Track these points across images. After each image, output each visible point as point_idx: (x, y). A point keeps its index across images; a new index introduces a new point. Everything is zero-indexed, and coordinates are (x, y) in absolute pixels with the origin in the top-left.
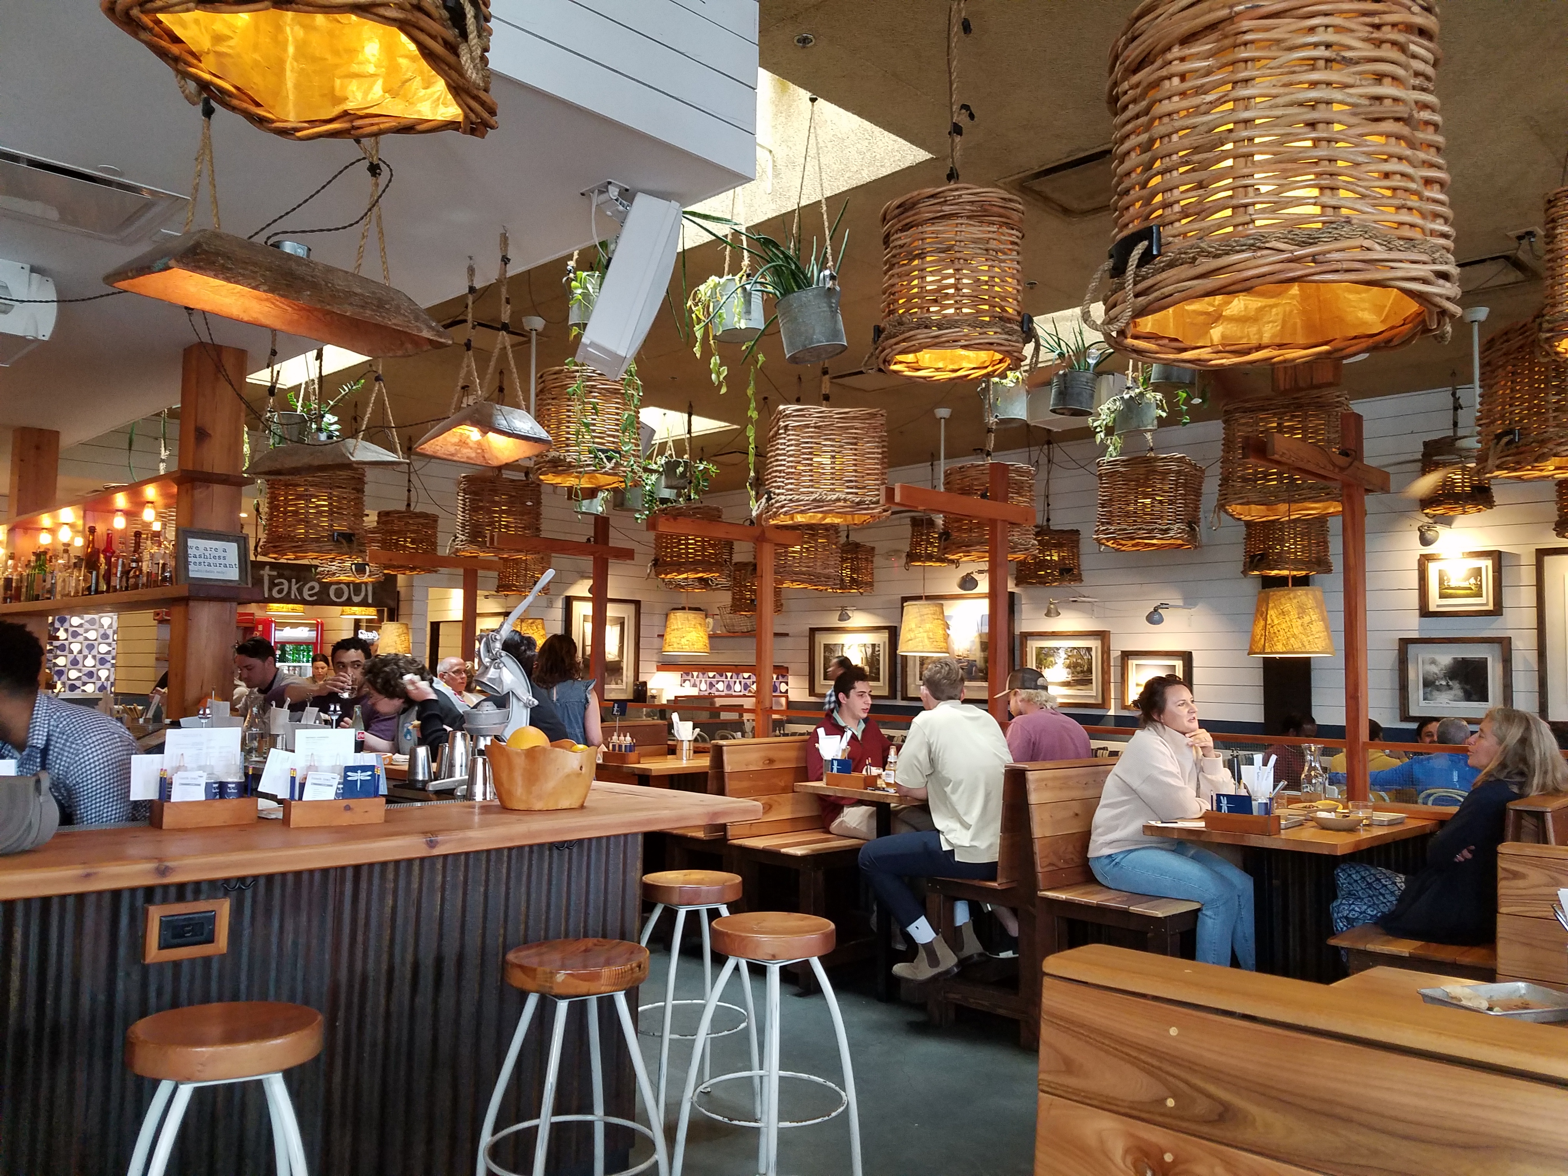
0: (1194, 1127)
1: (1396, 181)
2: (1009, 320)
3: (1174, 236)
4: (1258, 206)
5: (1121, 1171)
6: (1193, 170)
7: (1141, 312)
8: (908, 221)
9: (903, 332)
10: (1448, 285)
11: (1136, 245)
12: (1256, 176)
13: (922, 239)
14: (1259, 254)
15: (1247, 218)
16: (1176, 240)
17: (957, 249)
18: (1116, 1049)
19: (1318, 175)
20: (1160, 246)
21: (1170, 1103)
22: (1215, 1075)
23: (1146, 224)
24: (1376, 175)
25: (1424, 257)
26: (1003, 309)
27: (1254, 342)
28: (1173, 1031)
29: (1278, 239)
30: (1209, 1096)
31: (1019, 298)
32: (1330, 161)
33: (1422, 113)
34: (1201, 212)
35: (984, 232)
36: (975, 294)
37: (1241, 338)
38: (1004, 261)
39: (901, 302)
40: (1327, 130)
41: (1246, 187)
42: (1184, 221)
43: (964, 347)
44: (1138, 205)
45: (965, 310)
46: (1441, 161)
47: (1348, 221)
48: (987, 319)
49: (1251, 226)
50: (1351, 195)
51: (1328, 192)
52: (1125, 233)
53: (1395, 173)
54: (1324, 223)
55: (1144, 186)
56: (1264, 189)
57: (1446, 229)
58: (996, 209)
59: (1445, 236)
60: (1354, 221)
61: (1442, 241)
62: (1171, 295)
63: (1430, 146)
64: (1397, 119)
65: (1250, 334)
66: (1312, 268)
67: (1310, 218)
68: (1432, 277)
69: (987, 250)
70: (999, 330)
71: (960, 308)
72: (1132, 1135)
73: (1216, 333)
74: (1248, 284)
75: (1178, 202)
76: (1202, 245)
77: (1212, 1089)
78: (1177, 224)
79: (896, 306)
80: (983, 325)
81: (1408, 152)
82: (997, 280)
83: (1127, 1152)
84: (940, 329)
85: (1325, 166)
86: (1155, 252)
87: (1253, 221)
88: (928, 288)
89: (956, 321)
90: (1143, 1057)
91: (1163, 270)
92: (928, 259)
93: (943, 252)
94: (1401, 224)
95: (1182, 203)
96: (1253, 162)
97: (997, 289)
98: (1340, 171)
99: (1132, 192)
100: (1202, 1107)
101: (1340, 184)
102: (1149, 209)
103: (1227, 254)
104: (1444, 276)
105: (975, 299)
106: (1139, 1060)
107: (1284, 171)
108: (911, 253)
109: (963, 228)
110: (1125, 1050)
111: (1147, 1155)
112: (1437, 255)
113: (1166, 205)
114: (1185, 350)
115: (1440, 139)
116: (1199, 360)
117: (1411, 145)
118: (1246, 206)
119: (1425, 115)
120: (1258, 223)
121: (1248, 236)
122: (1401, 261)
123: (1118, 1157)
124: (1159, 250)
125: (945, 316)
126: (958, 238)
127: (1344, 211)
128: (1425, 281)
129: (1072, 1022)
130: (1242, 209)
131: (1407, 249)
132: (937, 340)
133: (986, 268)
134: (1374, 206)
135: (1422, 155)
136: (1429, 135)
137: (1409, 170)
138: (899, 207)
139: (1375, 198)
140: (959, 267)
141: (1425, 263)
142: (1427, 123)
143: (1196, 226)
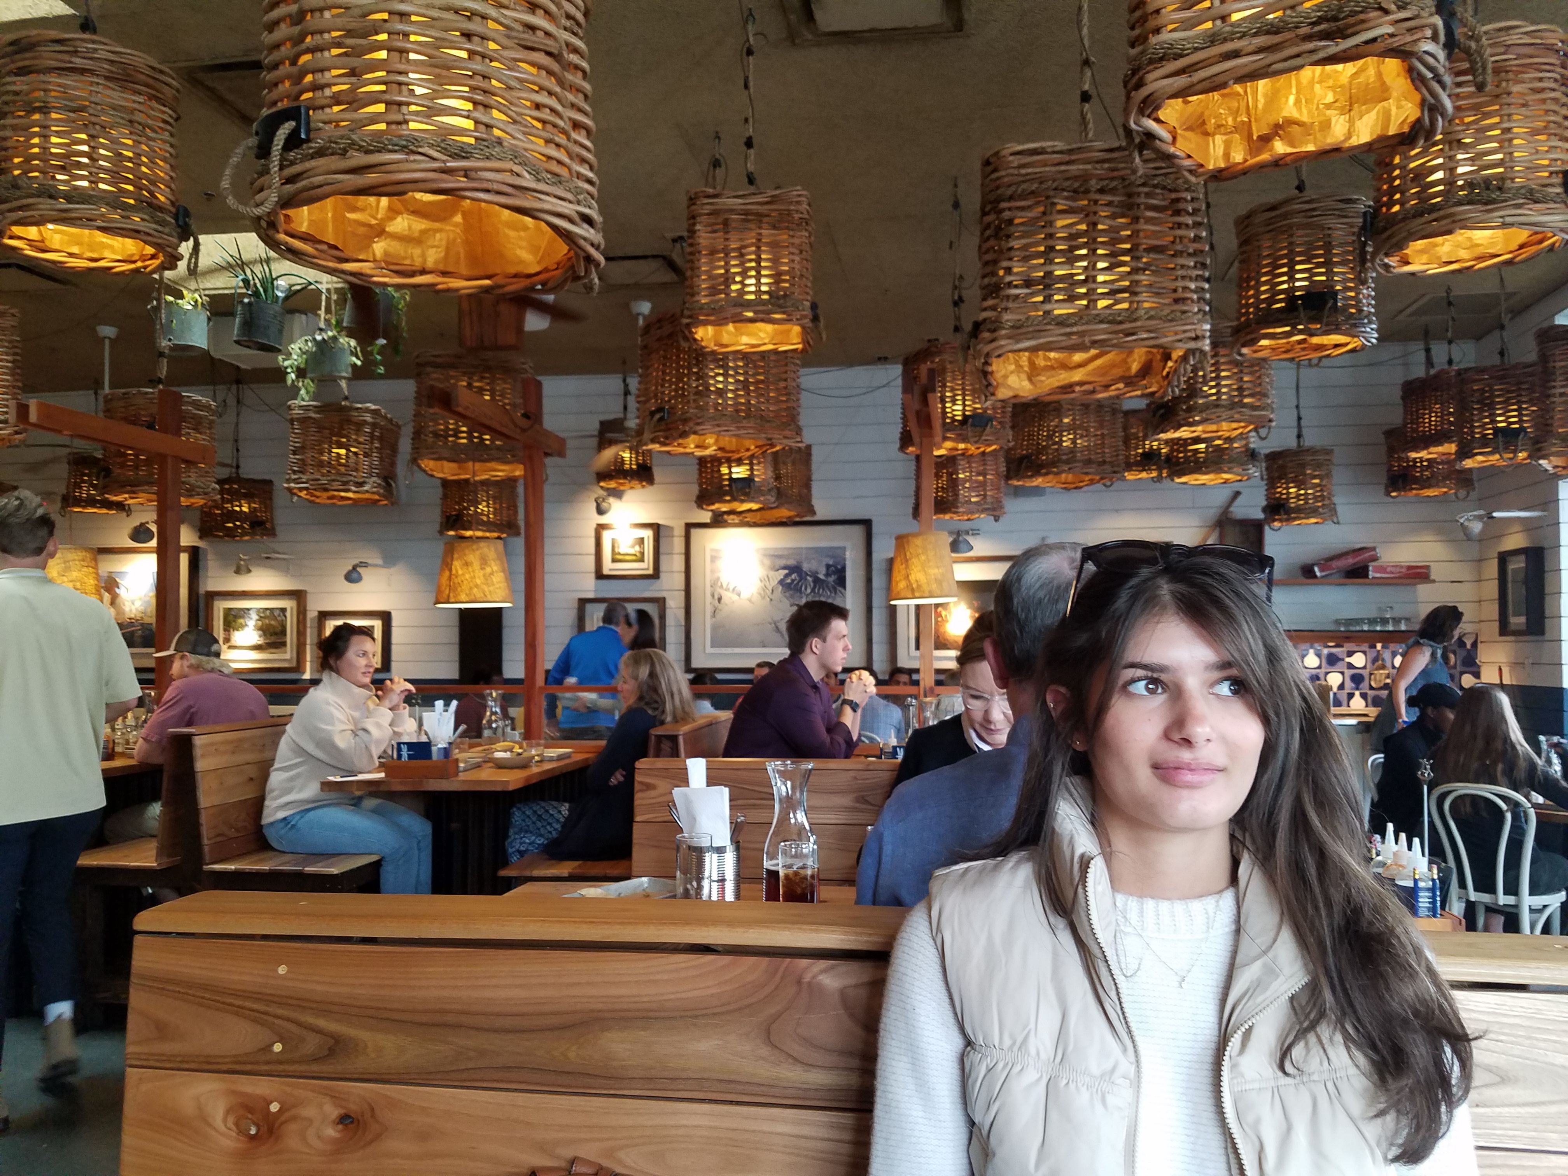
0: (303, 1068)
1: (546, 115)
2: (160, 209)
3: (325, 123)
4: (413, 108)
5: (222, 1134)
6: (345, 54)
7: (288, 202)
8: (27, 63)
9: (19, 198)
10: (592, 231)
11: (282, 123)
12: (411, 75)
13: (45, 90)
14: (412, 158)
15: (400, 118)
16: (327, 127)
17: (91, 111)
18: (218, 1001)
19: (473, 89)
20: (308, 131)
21: (278, 1047)
22: (325, 1007)
23: (295, 104)
24: (528, 104)
25: (569, 196)
26: (152, 194)
27: (418, 263)
28: (282, 970)
29: (431, 146)
30: (318, 1031)
31: (173, 186)
32: (484, 77)
33: (571, 56)
34: (353, 101)
35: (127, 100)
36: (115, 169)
37: (405, 258)
38: (153, 140)
39: (16, 160)
40: (482, 45)
41: (400, 84)
42: (336, 109)
43: (100, 229)
44: (287, 84)
45: (102, 186)
46: (588, 108)
47: (499, 142)
48: (132, 202)
49: (404, 127)
50: (504, 117)
51: (481, 108)
52: (274, 110)
53: (545, 106)
54: (477, 139)
55: (294, 62)
56: (419, 91)
57: (590, 175)
58: (142, 77)
59: (589, 181)
60: (505, 144)
61: (587, 186)
62: (321, 186)
63: (578, 90)
64: (549, 54)
65: (414, 256)
66: (462, 182)
67: (462, 132)
68: (577, 218)
69: (131, 121)
70: (146, 217)
71: (96, 183)
72: (234, 1093)
73: (379, 247)
74: (400, 188)
75: (329, 85)
76: (354, 137)
77: (322, 1023)
78: (328, 110)
79: (9, 165)
80: (125, 207)
81: (558, 89)
82: (144, 159)
83: (228, 1112)
84: (69, 202)
85: (478, 82)
86: (303, 136)
87: (406, 122)
88: (53, 150)
89: (91, 196)
90: (247, 1004)
91: (312, 157)
92: (54, 116)
93: (74, 111)
94: (549, 158)
95: (335, 89)
96: (408, 61)
97: (144, 169)
98: (493, 89)
99: (281, 67)
100: (311, 1044)
101: (492, 103)
102: (298, 88)
103: (379, 151)
104: (587, 220)
105: (116, 177)
106: (243, 1008)
107: (437, 76)
108: (30, 103)
109: (100, 89)
110: (229, 1000)
111: (250, 1109)
112: (581, 197)
113: (316, 87)
114: (347, 261)
115: (587, 86)
116: (361, 274)
117: (561, 82)
118: (400, 104)
119: (574, 58)
120: (412, 125)
121: (400, 136)
122: (547, 194)
123: (218, 1122)
124: (307, 134)
125: (76, 188)
126: (93, 99)
127: (497, 132)
128: (571, 221)
129: (169, 981)
130: (395, 107)
131: (554, 184)
132: (64, 215)
133: (130, 142)
134: (524, 133)
135: (571, 97)
136: (576, 79)
137: (559, 108)
138: (12, 43)
139: (526, 126)
140: (94, 133)
141: (570, 202)
142: (577, 67)
143: (348, 115)
